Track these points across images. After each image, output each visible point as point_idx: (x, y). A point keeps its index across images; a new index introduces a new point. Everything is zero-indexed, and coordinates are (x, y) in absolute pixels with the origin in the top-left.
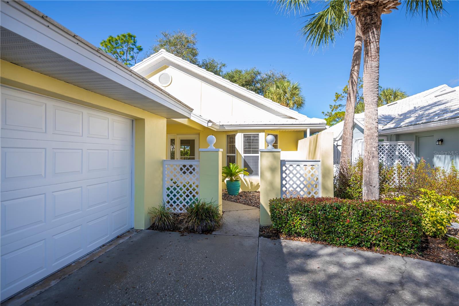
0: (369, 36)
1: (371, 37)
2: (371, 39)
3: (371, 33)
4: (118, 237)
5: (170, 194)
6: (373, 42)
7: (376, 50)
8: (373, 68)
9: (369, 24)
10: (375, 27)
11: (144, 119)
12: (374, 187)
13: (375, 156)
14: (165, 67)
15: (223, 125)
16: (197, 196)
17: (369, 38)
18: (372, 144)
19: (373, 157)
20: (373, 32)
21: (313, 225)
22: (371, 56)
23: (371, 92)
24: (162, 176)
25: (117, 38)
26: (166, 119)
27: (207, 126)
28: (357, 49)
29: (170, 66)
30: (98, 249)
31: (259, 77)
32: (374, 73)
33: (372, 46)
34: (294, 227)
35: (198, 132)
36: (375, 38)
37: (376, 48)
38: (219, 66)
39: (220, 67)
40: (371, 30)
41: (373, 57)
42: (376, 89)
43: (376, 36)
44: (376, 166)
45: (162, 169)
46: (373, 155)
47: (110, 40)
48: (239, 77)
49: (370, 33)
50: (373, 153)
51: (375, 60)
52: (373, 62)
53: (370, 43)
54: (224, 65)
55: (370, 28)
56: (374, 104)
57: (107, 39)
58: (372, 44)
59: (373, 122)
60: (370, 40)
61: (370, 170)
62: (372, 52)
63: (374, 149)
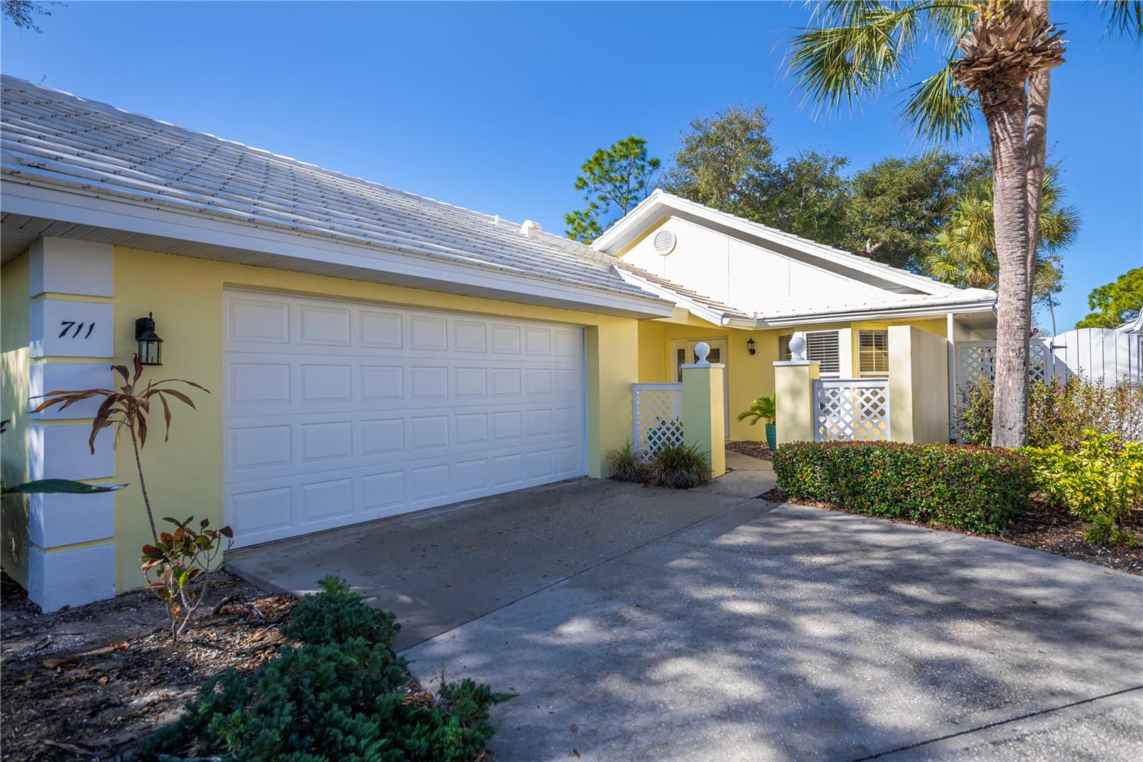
0: (995, 129)
1: (998, 130)
2: (1000, 135)
3: (999, 123)
4: (566, 481)
5: (653, 436)
6: (1005, 139)
7: (1012, 154)
8: (1006, 192)
9: (992, 107)
10: (1006, 110)
11: (597, 326)
12: (1010, 429)
13: (1014, 368)
14: (665, 220)
15: (764, 319)
16: (682, 439)
17: (996, 134)
18: (1008, 343)
19: (1009, 370)
20: (1003, 121)
21: (831, 481)
22: (1001, 168)
23: (1007, 239)
24: (631, 407)
25: (610, 151)
26: (637, 321)
27: (720, 325)
28: (1032, 132)
29: (673, 216)
30: (540, 486)
31: (954, 170)
32: (1010, 201)
33: (1002, 149)
34: (805, 483)
35: (725, 334)
36: (1007, 131)
37: (1011, 150)
38: (830, 165)
39: (832, 169)
40: (997, 118)
41: (1006, 170)
42: (1016, 233)
43: (1009, 126)
44: (1016, 387)
45: (630, 397)
46: (1009, 366)
47: (596, 159)
48: (892, 180)
49: (996, 123)
50: (1010, 362)
51: (1010, 176)
52: (1005, 180)
53: (998, 143)
54: (842, 162)
55: (995, 114)
56: (1013, 263)
57: (591, 156)
58: (1001, 145)
59: (1010, 300)
60: (998, 137)
61: (1002, 395)
62: (1003, 160)
63: (1011, 354)
